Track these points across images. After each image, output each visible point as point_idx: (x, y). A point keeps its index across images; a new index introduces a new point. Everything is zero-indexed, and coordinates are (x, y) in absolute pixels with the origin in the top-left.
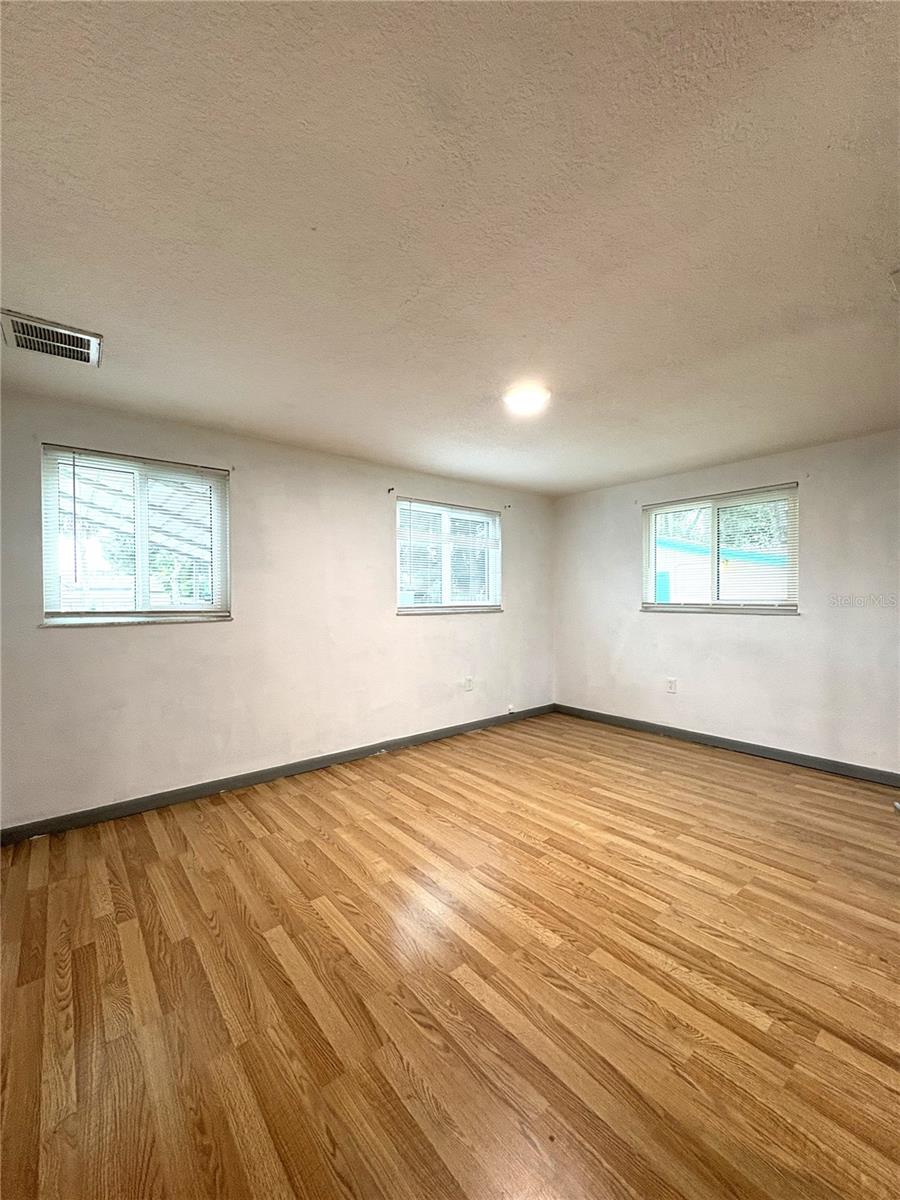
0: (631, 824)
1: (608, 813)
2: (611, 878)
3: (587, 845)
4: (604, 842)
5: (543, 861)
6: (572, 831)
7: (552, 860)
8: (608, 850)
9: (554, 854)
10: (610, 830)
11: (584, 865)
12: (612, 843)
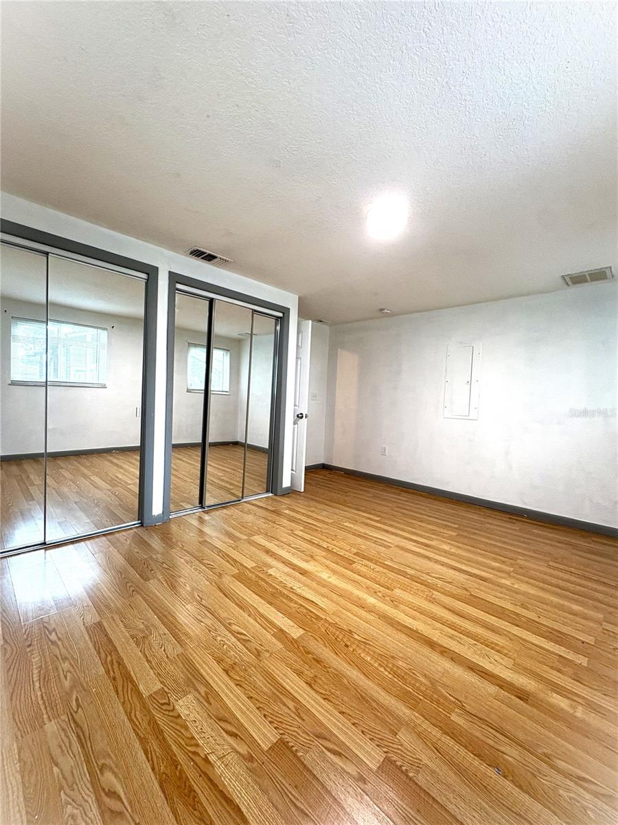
0: (283, 578)
1: (299, 591)
2: (316, 542)
3: (325, 561)
4: (312, 563)
5: (354, 550)
6: (334, 572)
7: (349, 551)
8: (312, 557)
9: (348, 555)
10: (304, 572)
11: (330, 549)
12: (307, 561)
